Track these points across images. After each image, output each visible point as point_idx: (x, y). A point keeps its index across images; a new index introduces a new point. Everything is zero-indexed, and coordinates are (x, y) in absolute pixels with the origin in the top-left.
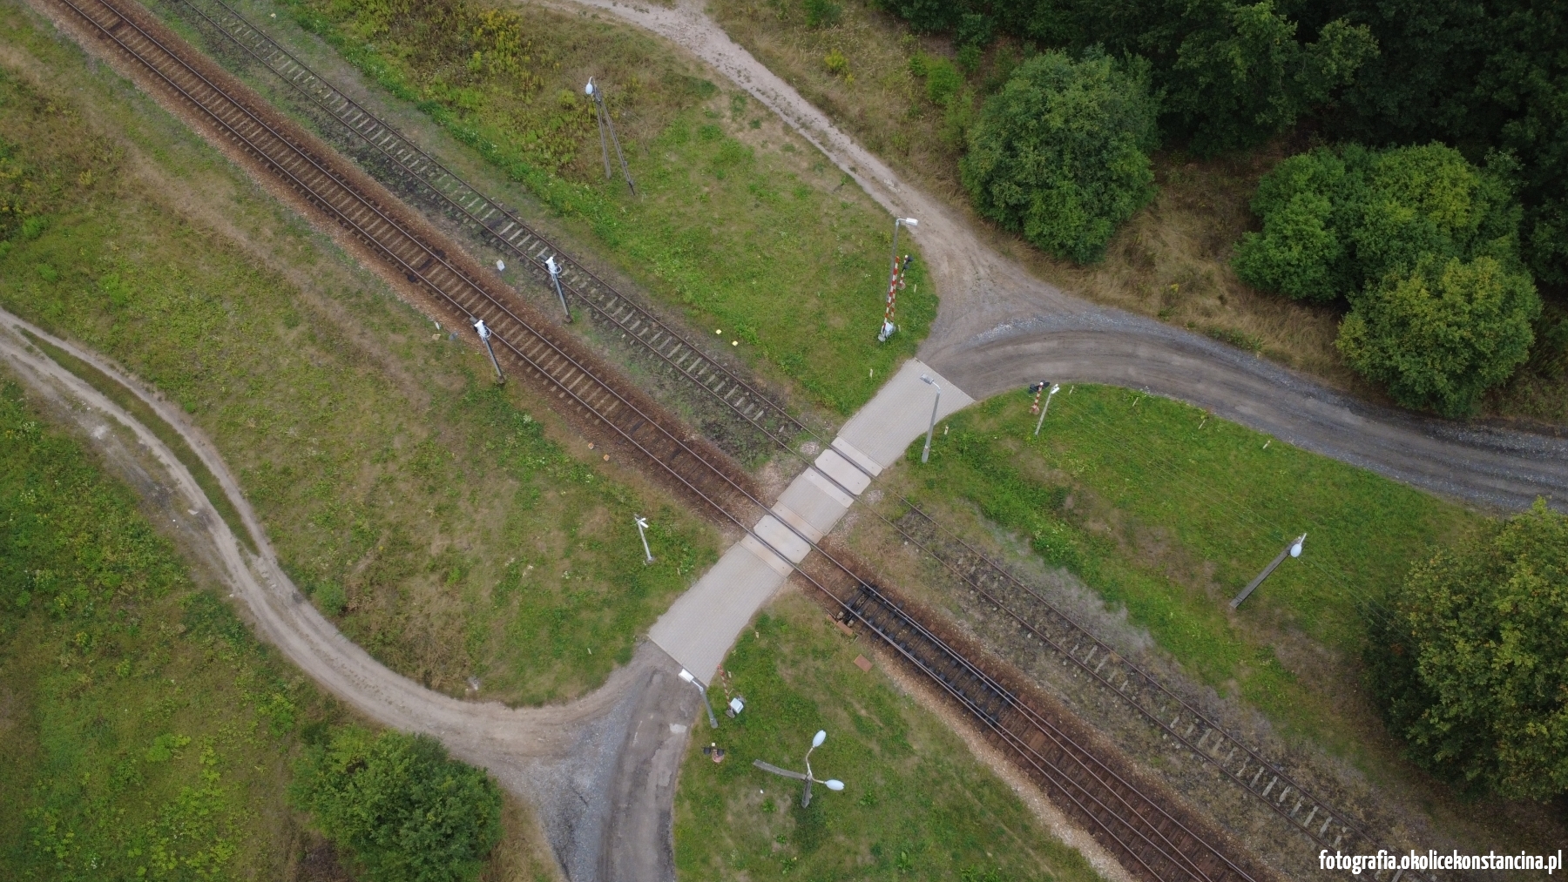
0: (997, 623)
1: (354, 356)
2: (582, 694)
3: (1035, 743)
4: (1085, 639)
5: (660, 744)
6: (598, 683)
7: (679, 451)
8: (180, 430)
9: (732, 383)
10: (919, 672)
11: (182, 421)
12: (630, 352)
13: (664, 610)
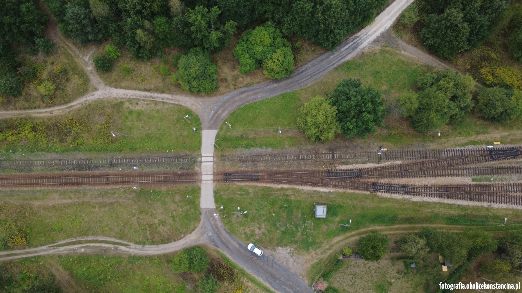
0: (248, 164)
1: (112, 204)
2: (199, 224)
3: (266, 177)
4: (262, 156)
5: (216, 221)
6: (200, 220)
7: (180, 176)
8: (96, 239)
9: (178, 158)
10: (243, 181)
11: (94, 237)
12: (157, 166)
13: (200, 202)
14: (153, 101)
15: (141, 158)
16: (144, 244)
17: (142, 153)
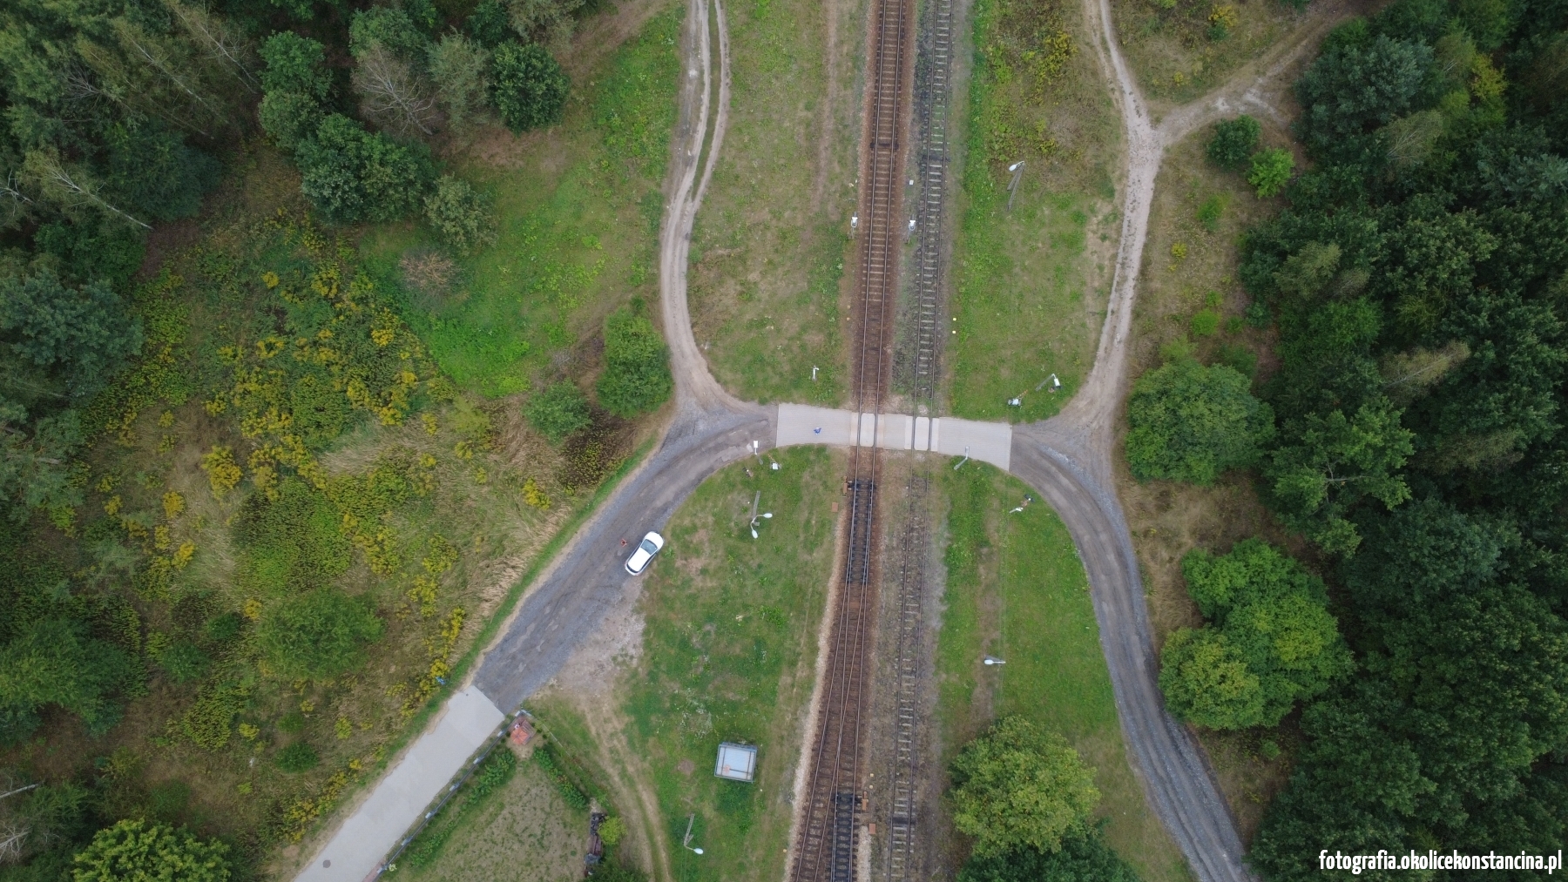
0: (897, 555)
1: (812, 154)
2: (734, 396)
3: (854, 604)
4: (918, 599)
5: (738, 445)
6: (744, 399)
7: (877, 349)
8: (720, 109)
9: (930, 347)
10: (849, 535)
11: (724, 105)
12: (912, 285)
13: (795, 402)
14: (1111, 286)
15: (939, 241)
16: (693, 239)
17: (955, 244)
